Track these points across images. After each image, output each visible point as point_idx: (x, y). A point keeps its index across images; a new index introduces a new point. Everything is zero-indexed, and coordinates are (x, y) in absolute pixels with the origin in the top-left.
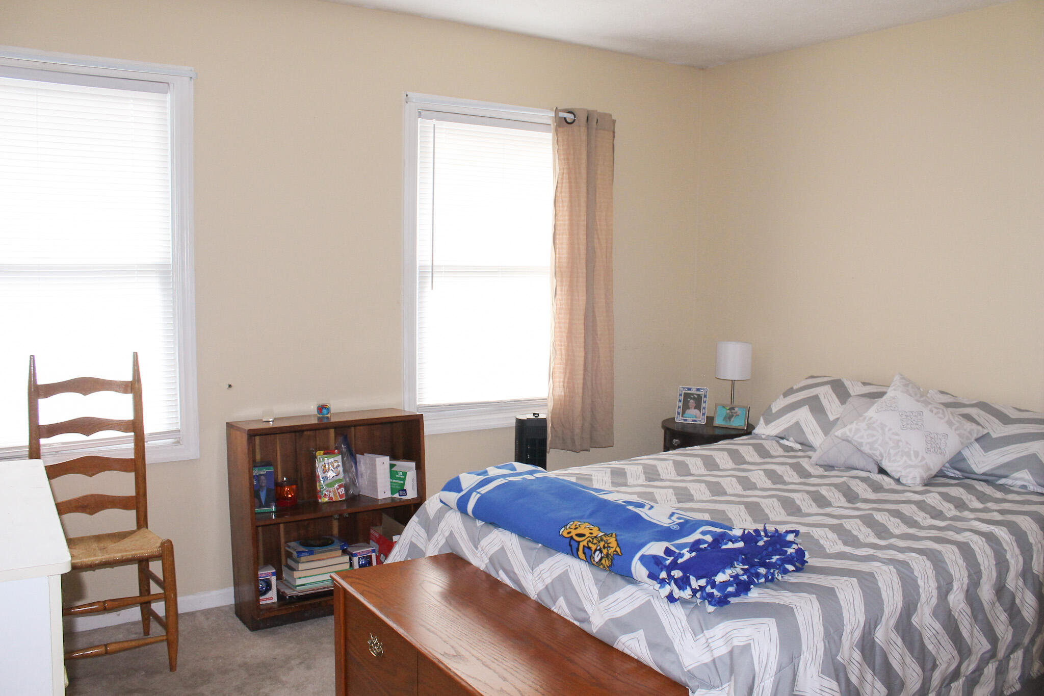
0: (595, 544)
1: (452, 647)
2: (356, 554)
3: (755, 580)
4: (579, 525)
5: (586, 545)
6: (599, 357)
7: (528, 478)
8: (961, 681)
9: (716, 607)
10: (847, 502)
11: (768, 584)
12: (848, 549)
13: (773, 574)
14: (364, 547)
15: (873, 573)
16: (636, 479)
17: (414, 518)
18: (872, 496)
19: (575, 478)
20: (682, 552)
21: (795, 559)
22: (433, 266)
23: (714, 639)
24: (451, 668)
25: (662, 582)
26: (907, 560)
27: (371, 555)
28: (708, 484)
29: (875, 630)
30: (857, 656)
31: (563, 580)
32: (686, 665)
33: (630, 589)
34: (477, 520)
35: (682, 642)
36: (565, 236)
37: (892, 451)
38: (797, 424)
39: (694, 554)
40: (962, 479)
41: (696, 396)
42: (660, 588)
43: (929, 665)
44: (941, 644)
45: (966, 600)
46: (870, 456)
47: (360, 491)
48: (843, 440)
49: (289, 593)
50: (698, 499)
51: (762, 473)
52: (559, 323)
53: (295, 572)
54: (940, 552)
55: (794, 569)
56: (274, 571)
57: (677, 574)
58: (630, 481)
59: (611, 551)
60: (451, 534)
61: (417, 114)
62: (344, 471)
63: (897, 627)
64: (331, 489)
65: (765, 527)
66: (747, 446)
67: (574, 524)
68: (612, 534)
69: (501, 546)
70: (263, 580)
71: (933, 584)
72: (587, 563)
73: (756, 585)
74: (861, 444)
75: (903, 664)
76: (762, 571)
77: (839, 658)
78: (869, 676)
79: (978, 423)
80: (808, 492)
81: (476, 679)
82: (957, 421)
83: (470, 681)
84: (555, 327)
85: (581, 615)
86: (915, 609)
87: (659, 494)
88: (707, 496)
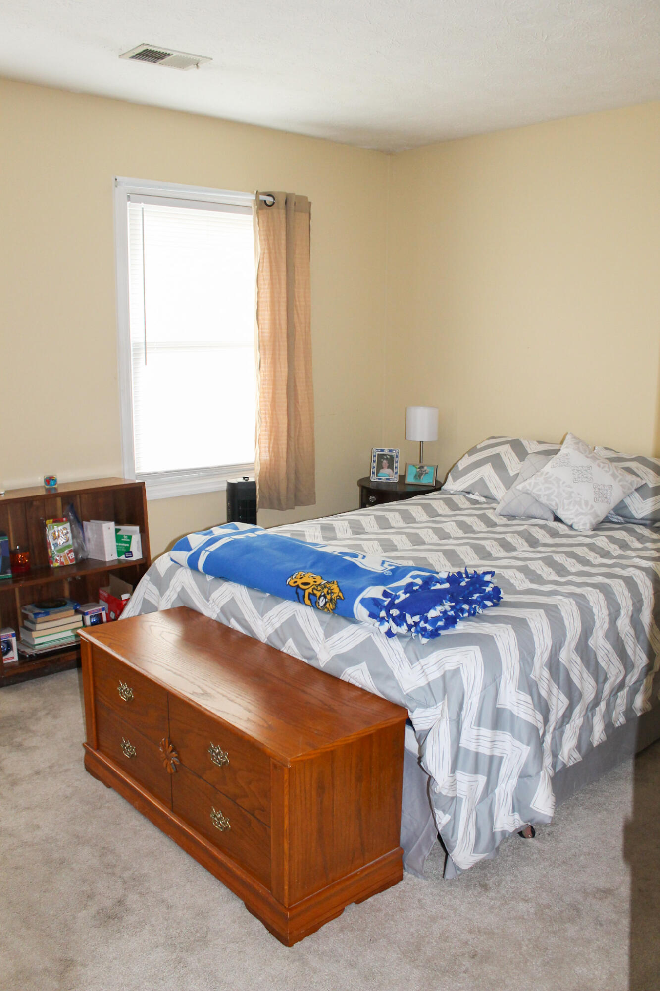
0: (319, 591)
1: (199, 687)
2: (87, 612)
3: (461, 615)
4: (304, 575)
5: (311, 592)
6: (300, 423)
7: (251, 536)
8: (626, 690)
9: (429, 639)
10: (529, 547)
11: (471, 618)
12: (534, 586)
13: (475, 609)
14: (95, 606)
15: (556, 605)
16: (344, 534)
17: (146, 577)
18: (550, 540)
19: (290, 534)
20: (397, 594)
21: (492, 596)
22: (145, 343)
23: (428, 666)
24: (201, 704)
25: (382, 620)
26: (584, 593)
27: (101, 614)
28: (408, 535)
29: (560, 652)
30: (546, 673)
31: (291, 624)
32: (405, 689)
33: (352, 628)
34: (207, 575)
35: (400, 670)
36: (267, 313)
37: (566, 502)
38: (482, 480)
39: (408, 595)
40: (625, 523)
41: (389, 457)
42: (380, 625)
43: (601, 679)
44: (611, 661)
45: (631, 624)
46: (547, 507)
47: (88, 555)
48: (523, 493)
49: (29, 651)
50: (401, 548)
51: (453, 524)
52: (264, 393)
53: (33, 633)
54: (609, 585)
55: (492, 604)
56: (14, 632)
57: (395, 612)
58: (339, 535)
59: (334, 596)
60: (183, 588)
61: (126, 198)
62: (73, 537)
63: (577, 649)
64: (62, 554)
65: (466, 570)
66: (438, 501)
67: (299, 575)
68: (334, 582)
69: (231, 597)
70: (4, 641)
71: (605, 612)
72: (312, 608)
73: (461, 619)
74: (539, 496)
75: (582, 678)
76: (466, 607)
77: (532, 676)
78: (555, 689)
79: (638, 476)
80: (495, 539)
81: (225, 712)
82: (620, 474)
83: (220, 714)
84: (260, 397)
85: (308, 653)
86: (591, 633)
87: (366, 545)
88: (408, 545)
